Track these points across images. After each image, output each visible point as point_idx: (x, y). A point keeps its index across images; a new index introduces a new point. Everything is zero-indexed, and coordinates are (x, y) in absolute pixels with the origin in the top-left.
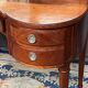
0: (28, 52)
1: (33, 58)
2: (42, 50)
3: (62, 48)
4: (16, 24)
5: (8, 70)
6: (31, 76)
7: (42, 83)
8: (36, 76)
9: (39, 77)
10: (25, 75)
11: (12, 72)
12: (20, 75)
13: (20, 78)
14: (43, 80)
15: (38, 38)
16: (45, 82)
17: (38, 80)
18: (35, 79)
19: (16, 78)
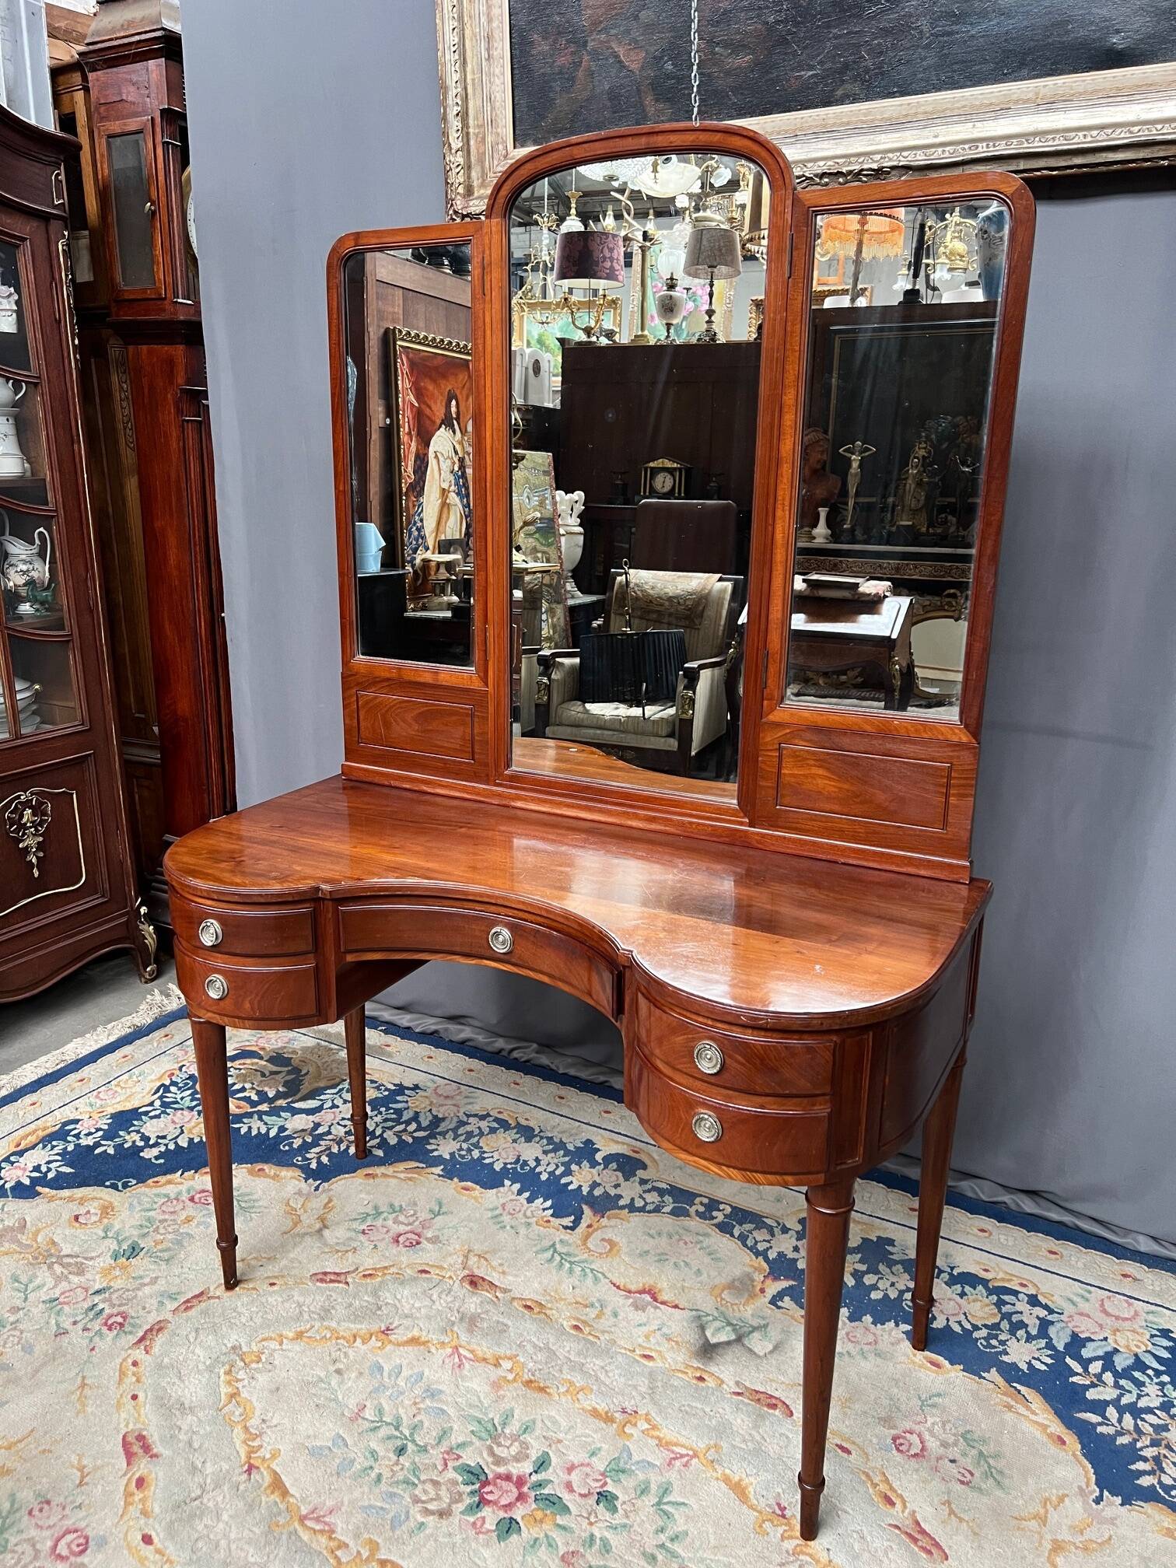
0: (691, 1105)
1: (706, 1132)
2: (745, 1106)
3: (822, 1110)
4: (660, 994)
5: (627, 1179)
6: (715, 1221)
7: (760, 1258)
8: (741, 1225)
9: (750, 1232)
10: (692, 1210)
11: (639, 1189)
12: (672, 1206)
13: (669, 1220)
14: (768, 1249)
15: (730, 1057)
16: (772, 1255)
17: (745, 1245)
18: (732, 1235)
19: (654, 1219)
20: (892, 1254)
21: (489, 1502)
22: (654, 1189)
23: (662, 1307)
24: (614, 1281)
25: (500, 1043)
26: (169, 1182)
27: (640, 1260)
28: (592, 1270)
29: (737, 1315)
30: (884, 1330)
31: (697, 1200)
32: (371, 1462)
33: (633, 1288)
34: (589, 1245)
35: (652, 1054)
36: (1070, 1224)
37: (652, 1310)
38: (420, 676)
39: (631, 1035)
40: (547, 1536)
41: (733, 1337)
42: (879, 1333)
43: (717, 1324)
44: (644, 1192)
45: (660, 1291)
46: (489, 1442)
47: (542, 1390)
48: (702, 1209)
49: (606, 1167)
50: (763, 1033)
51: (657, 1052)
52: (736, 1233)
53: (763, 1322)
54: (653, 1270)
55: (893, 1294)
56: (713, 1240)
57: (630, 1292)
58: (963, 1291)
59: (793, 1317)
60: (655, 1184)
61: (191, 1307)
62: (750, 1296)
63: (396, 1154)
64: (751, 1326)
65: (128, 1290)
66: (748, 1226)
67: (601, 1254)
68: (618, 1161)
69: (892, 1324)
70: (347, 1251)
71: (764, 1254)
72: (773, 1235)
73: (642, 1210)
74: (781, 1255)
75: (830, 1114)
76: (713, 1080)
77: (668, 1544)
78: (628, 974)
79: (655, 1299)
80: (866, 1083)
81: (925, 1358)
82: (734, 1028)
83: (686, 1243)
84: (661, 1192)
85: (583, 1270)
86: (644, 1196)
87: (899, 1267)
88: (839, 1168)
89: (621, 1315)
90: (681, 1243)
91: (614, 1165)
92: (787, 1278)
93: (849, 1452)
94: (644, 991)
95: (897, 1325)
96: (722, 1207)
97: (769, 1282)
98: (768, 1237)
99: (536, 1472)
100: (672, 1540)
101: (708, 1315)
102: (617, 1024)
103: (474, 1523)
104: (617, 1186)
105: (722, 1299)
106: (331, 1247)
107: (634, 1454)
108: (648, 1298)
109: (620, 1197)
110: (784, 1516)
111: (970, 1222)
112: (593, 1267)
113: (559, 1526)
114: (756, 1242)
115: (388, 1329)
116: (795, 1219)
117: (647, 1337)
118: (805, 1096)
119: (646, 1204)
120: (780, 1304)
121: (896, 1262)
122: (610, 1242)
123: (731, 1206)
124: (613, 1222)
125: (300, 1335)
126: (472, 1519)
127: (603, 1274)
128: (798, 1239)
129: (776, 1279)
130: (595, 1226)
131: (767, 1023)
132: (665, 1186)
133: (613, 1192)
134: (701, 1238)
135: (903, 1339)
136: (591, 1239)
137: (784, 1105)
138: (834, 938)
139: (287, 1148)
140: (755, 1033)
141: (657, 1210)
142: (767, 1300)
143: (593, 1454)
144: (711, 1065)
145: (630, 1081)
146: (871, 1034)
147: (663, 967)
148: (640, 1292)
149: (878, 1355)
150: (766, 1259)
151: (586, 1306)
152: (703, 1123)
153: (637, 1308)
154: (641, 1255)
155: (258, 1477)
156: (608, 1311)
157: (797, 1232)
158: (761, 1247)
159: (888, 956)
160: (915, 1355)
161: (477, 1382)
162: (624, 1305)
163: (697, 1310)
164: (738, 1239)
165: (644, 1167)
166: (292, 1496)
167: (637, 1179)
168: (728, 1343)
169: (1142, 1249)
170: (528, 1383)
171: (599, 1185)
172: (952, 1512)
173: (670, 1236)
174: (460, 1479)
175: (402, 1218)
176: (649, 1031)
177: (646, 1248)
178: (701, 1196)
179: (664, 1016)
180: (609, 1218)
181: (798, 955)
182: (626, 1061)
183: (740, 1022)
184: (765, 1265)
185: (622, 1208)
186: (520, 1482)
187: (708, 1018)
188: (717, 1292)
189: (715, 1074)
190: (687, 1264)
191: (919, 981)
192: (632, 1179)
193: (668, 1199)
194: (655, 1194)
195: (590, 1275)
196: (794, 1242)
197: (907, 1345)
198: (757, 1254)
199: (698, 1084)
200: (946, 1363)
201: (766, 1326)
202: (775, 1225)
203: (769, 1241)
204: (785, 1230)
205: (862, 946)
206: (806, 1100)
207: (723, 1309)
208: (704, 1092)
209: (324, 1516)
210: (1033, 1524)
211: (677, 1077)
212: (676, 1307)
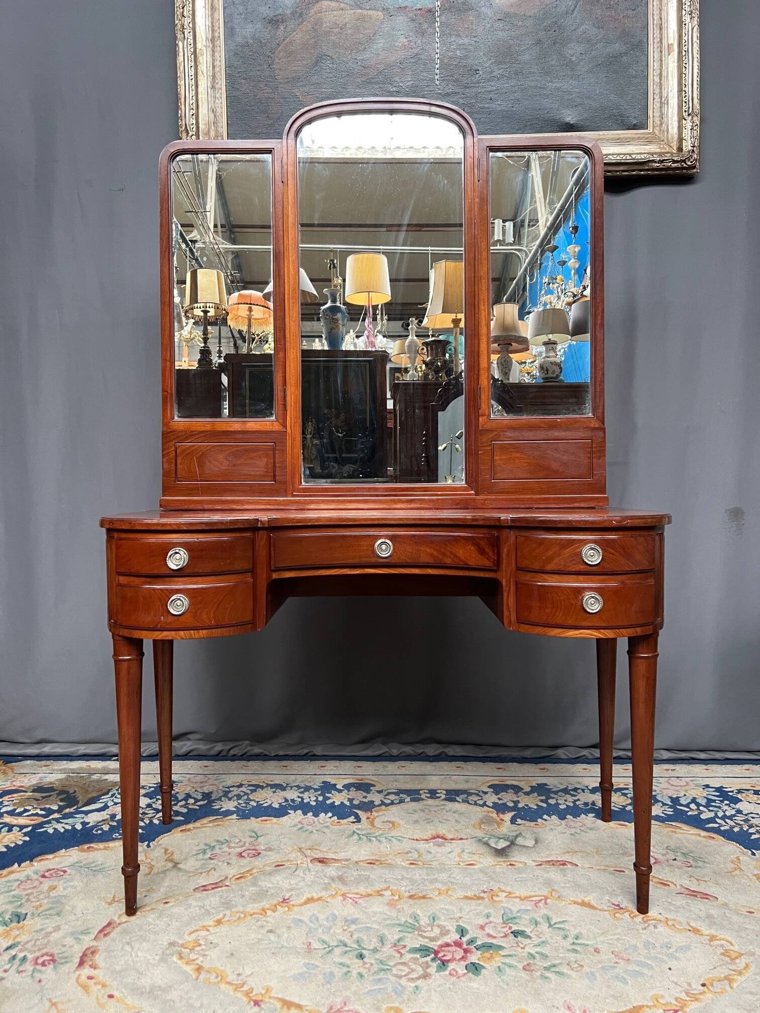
5: (368, 793)
6: (442, 798)
7: (485, 807)
8: (458, 796)
9: (467, 798)
10: (423, 797)
11: (380, 796)
12: (409, 798)
13: (414, 804)
14: (485, 803)
16: (490, 804)
17: (471, 804)
18: (458, 802)
19: (404, 806)
20: (551, 789)
21: (448, 961)
22: (390, 793)
23: (453, 841)
24: (411, 838)
25: (219, 747)
26: (12, 872)
27: (417, 825)
28: (392, 837)
29: (500, 833)
30: (582, 819)
31: (421, 792)
32: (345, 969)
33: (426, 838)
36: (624, 757)
37: (449, 844)
38: (231, 427)
40: (502, 963)
41: (508, 843)
42: (581, 821)
43: (493, 840)
44: (385, 796)
45: (444, 835)
46: (416, 932)
47: (424, 897)
48: (428, 795)
49: (349, 791)
52: (460, 800)
53: (517, 833)
54: (430, 827)
55: (571, 804)
56: (450, 806)
57: (426, 840)
59: (530, 827)
60: (388, 791)
61: (109, 933)
62: (498, 824)
63: (192, 816)
64: (513, 836)
65: (38, 940)
66: (463, 796)
67: (389, 828)
68: (354, 786)
69: (583, 816)
70: (209, 871)
71: (485, 805)
72: (481, 796)
73: (392, 804)
74: (495, 803)
77: (576, 941)
79: (445, 839)
81: (615, 824)
83: (435, 811)
84: (396, 794)
85: (386, 838)
86: (387, 797)
87: (560, 793)
89: (433, 851)
90: (433, 812)
91: (353, 789)
92: (509, 811)
93: (623, 872)
95: (586, 815)
96: (439, 791)
97: (501, 815)
98: (479, 798)
99: (463, 936)
100: (576, 939)
101: (484, 838)
103: (450, 974)
104: (365, 797)
105: (484, 829)
106: (193, 872)
107: (512, 908)
108: (440, 840)
109: (372, 801)
110: (622, 908)
112: (390, 835)
113: (504, 956)
114: (475, 801)
115: (284, 899)
117: (459, 856)
119: (392, 801)
120: (517, 823)
121: (557, 792)
122: (389, 822)
123: (443, 790)
124: (381, 813)
125: (219, 922)
126: (447, 972)
127: (401, 837)
129: (504, 813)
130: (372, 817)
132: (395, 791)
133: (365, 800)
134: (442, 807)
135: (596, 820)
136: (376, 824)
139: (99, 832)
141: (402, 802)
142: (509, 823)
143: (488, 917)
148: (433, 839)
149: (591, 829)
150: (489, 807)
151: (407, 853)
153: (439, 846)
154: (415, 823)
155: (268, 1005)
156: (423, 852)
158: (480, 803)
160: (608, 824)
161: (377, 907)
162: (430, 847)
163: (475, 837)
164: (463, 802)
165: (373, 785)
166: (305, 1006)
167: (374, 791)
168: (509, 846)
169: (665, 758)
170: (411, 897)
171: (353, 799)
172: (698, 880)
173: (423, 811)
174: (418, 956)
175: (233, 845)
177: (414, 819)
180: (376, 812)
184: (491, 809)
185: (379, 806)
186: (458, 944)
188: (477, 827)
190: (446, 820)
192: (371, 792)
193: (403, 795)
194: (393, 795)
195: (393, 839)
196: (496, 797)
197: (600, 822)
198: (482, 806)
201: (520, 834)
202: (477, 792)
203: (482, 799)
204: (485, 793)
207: (489, 833)
209: (342, 1008)
210: (737, 872)
212: (461, 839)
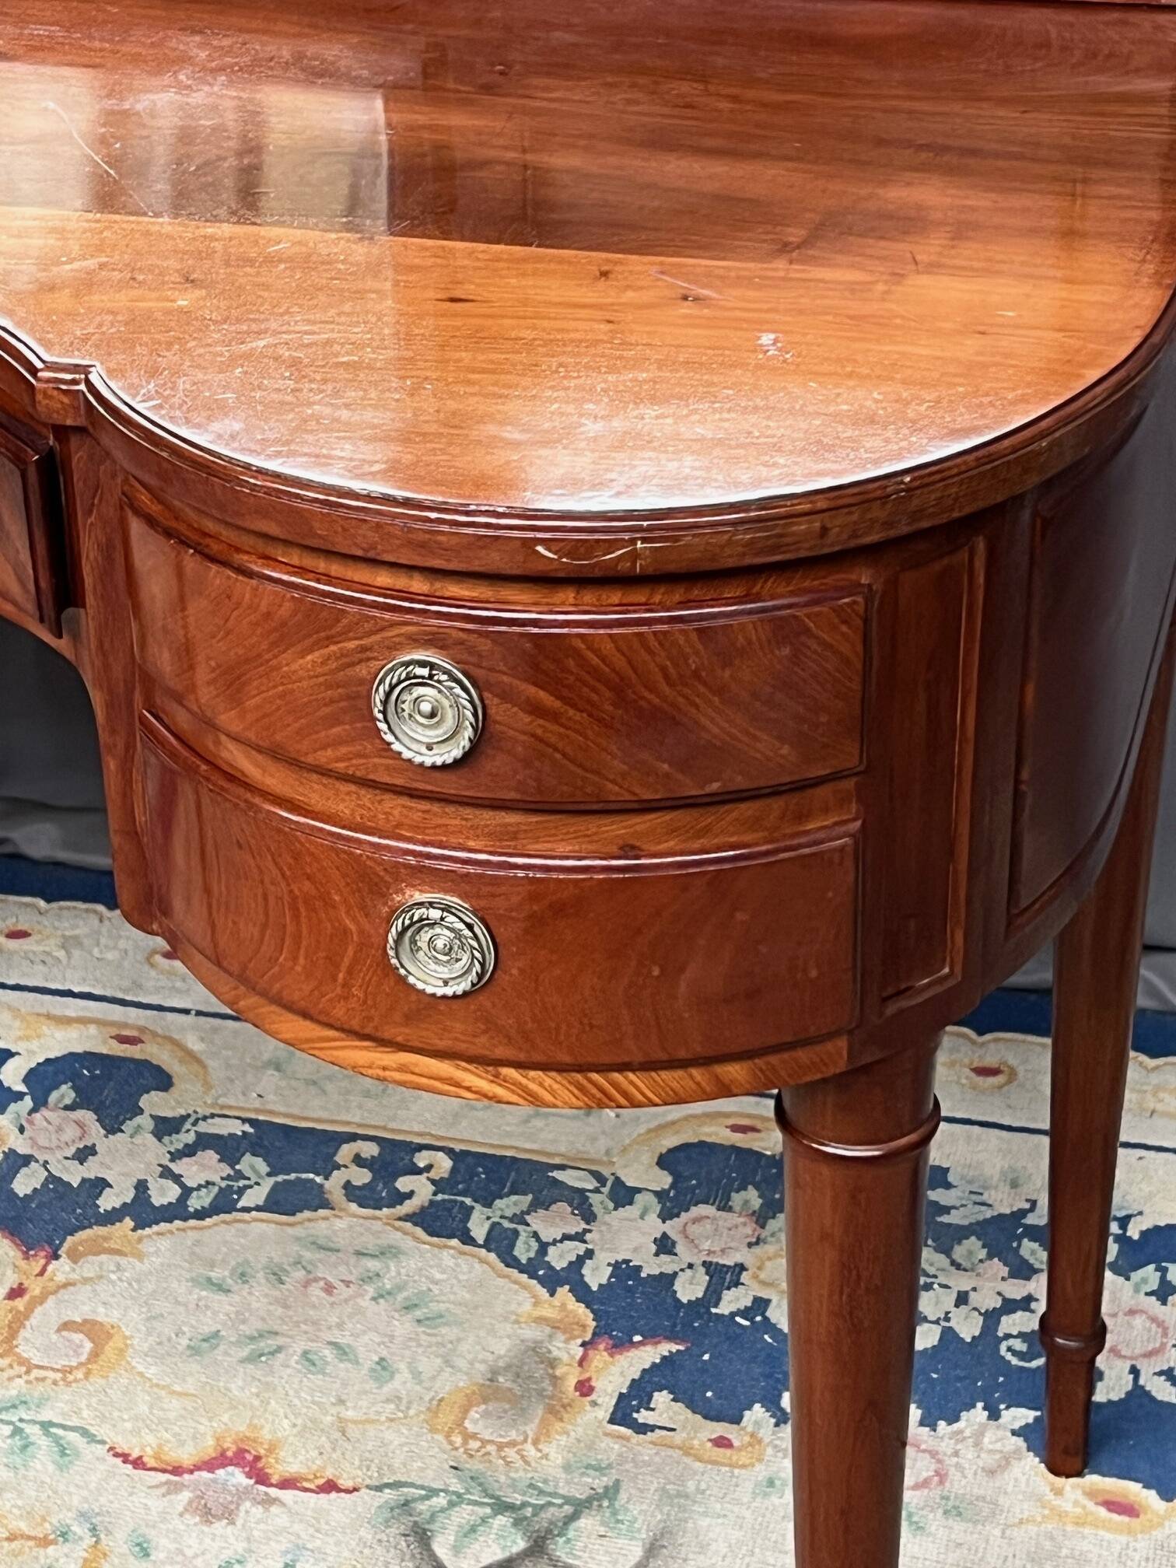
0: (373, 882)
1: (440, 964)
3: (834, 828)
5: (112, 1129)
6: (408, 1207)
7: (563, 1292)
8: (488, 1204)
9: (520, 1219)
10: (333, 1185)
11: (155, 1152)
12: (268, 1184)
13: (267, 1226)
14: (580, 1261)
15: (505, 696)
16: (596, 1276)
17: (511, 1262)
18: (468, 1239)
19: (219, 1231)
20: (946, 1210)
22: (204, 1142)
23: (287, 1495)
24: (123, 1447)
27: (195, 1367)
28: (46, 1426)
29: (521, 1475)
30: (958, 1436)
31: (345, 1153)
33: (186, 1455)
34: (24, 1350)
35: (212, 726)
37: (257, 1511)
39: (118, 671)
41: (520, 1544)
42: (946, 1446)
43: (464, 1514)
44: (175, 1156)
45: (271, 1450)
48: (362, 1177)
49: (40, 1103)
50: (615, 597)
51: (228, 719)
52: (479, 1228)
53: (600, 1483)
54: (240, 1385)
55: (968, 1328)
56: (411, 1264)
57: (177, 1470)
58: (1163, 1279)
59: (687, 1450)
60: (203, 1127)
62: (551, 1411)
64: (568, 1500)
66: (509, 1205)
67: (66, 1371)
68: (74, 1079)
69: (979, 1413)
71: (571, 1278)
72: (589, 1217)
73: (177, 1212)
74: (624, 1271)
75: (862, 838)
76: (450, 785)
78: (79, 455)
79: (262, 1479)
80: (967, 716)
81: (1091, 1494)
82: (509, 593)
83: (329, 1289)
84: (228, 1149)
85: (17, 1431)
86: (176, 1168)
87: (973, 1243)
88: (891, 1009)
89: (163, 1546)
90: (316, 1291)
91: (65, 1093)
92: (652, 1336)
94: (155, 508)
95: (994, 1415)
96: (422, 1159)
97: (600, 1357)
98: (577, 1226)
101: (433, 1492)
102: (62, 645)
104: (84, 1154)
105: (468, 1437)
108: (236, 1477)
109: (100, 1185)
111: (1155, 1079)
112: (46, 1415)
114: (543, 1247)
116: (648, 1158)
118: (776, 792)
119: (187, 1192)
120: (643, 1417)
121: (961, 1233)
122: (91, 1329)
123: (449, 1152)
124: (89, 1267)
127: (84, 1432)
128: (665, 1216)
129: (621, 1344)
130: (35, 1288)
131: (634, 555)
132: (237, 1128)
133: (74, 1174)
134: (373, 1265)
135: (1016, 1453)
136: (24, 1333)
137: (705, 831)
138: (795, 234)
140: (589, 597)
141: (224, 1203)
142: (604, 1412)
144: (435, 734)
145: (133, 834)
146: (981, 545)
147: (217, 410)
148: (210, 1465)
149: (954, 1511)
150: (582, 1293)
151: (44, 1542)
152: (425, 936)
153: (208, 1515)
154: (194, 1351)
156: (118, 1542)
157: (660, 1195)
158: (559, 1258)
159: (989, 271)
160: (1058, 1492)
162: (164, 1516)
163: (397, 1485)
164: (487, 1245)
165: (163, 1081)
167: (145, 1121)
171: (27, 1160)
173: (277, 1276)
176: (186, 653)
177: (208, 1326)
178: (353, 1137)
179: (245, 587)
180: (75, 1257)
181: (686, 309)
182: (111, 765)
183: (534, 568)
184: (581, 1310)
185: (113, 1217)
187: (411, 568)
188: (447, 1418)
189: (457, 763)
190: (342, 1351)
191: (1122, 339)
192: (129, 1126)
193: (253, 1164)
194: (210, 1156)
195: (44, 1442)
196: (654, 1226)
197: (1032, 1466)
198: (552, 1281)
199: (395, 807)
200: (1151, 1497)
201: (611, 1492)
202: (590, 1184)
203: (579, 1237)
204: (623, 1195)
205: (902, 247)
206: (777, 804)
207: (475, 1465)
208: (418, 831)
211: (314, 793)
212: (330, 1487)
